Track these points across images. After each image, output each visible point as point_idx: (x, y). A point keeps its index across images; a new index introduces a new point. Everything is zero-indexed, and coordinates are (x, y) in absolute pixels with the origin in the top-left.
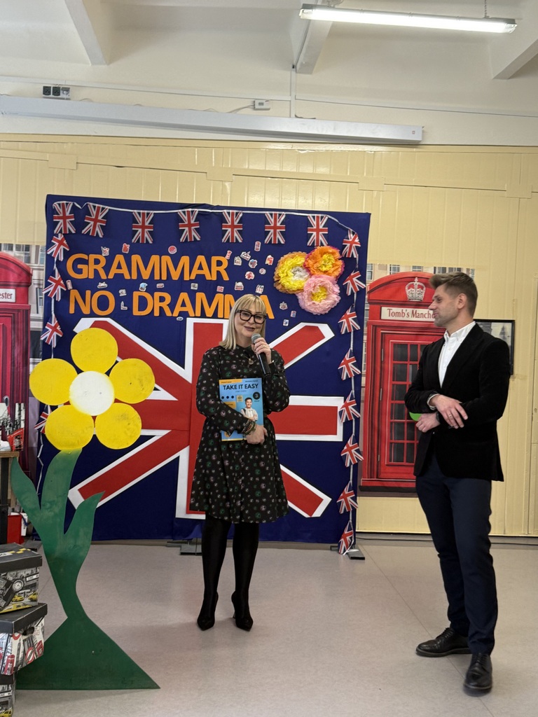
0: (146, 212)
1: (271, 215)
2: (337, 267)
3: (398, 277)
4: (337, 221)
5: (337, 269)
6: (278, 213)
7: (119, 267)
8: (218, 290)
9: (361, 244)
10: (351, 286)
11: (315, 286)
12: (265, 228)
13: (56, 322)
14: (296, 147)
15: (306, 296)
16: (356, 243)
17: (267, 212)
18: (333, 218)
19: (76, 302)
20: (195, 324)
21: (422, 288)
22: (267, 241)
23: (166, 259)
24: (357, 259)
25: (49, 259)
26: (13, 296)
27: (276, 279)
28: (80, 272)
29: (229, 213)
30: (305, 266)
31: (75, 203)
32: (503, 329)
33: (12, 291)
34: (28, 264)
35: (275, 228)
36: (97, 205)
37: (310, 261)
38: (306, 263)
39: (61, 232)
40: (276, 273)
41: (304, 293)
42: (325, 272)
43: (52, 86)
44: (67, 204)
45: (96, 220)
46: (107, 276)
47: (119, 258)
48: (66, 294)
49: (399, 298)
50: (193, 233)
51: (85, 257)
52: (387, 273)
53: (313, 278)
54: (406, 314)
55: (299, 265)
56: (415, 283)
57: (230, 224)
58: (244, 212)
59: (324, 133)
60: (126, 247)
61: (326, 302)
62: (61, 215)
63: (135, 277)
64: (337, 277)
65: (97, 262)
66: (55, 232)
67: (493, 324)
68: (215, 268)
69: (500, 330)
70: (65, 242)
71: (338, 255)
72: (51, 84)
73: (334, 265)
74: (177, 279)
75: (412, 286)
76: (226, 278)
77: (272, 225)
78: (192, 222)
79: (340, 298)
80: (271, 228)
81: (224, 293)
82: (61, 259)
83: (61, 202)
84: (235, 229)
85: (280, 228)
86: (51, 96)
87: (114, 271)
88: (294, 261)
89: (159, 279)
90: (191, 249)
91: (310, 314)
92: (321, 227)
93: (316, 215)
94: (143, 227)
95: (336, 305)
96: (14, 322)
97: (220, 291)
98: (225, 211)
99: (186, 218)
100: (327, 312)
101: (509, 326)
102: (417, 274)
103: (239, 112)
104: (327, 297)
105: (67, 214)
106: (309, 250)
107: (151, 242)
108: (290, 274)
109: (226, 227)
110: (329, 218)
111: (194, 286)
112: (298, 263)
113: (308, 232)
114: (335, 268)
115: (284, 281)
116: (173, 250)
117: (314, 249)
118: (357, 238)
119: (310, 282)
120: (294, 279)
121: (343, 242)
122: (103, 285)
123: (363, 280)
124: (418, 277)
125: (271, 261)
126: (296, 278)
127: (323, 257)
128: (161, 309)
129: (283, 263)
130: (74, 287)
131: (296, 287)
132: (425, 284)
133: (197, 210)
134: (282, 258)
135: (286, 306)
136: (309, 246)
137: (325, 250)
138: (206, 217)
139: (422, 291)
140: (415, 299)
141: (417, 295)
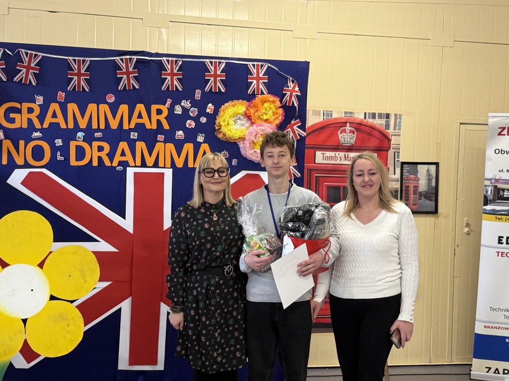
0: (82, 59)
1: (211, 62)
2: (278, 115)
3: (331, 122)
4: (277, 69)
5: (278, 117)
6: (218, 61)
7: (54, 115)
8: (158, 139)
9: (301, 93)
10: (291, 134)
11: (257, 134)
12: (205, 76)
15: (248, 145)
17: (207, 60)
18: (273, 67)
19: (9, 152)
20: (135, 173)
21: (353, 133)
22: (207, 89)
23: (104, 108)
24: (297, 108)
27: (217, 128)
28: (12, 121)
29: (168, 61)
30: (246, 114)
31: (6, 50)
32: (428, 171)
35: (215, 76)
36: (29, 52)
37: (251, 110)
38: (247, 112)
40: (217, 122)
41: (247, 143)
42: (266, 120)
45: (28, 68)
46: (42, 124)
47: (54, 107)
49: (332, 143)
50: (132, 81)
51: (18, 105)
52: (320, 119)
53: (254, 127)
54: (339, 157)
55: (240, 114)
56: (346, 128)
58: (183, 59)
60: (61, 95)
63: (71, 125)
64: (278, 125)
65: (30, 110)
67: (419, 166)
68: (154, 117)
69: (425, 172)
71: (278, 104)
73: (274, 113)
74: (115, 128)
75: (344, 131)
76: (166, 126)
77: (212, 73)
78: (131, 69)
80: (211, 76)
81: (165, 142)
84: (175, 77)
85: (220, 76)
87: (49, 120)
88: (235, 109)
89: (96, 128)
90: (130, 98)
91: (251, 162)
92: (261, 75)
93: (256, 63)
97: (161, 140)
98: (164, 58)
99: (124, 65)
101: (433, 168)
102: (348, 119)
106: (250, 98)
107: (87, 90)
108: (231, 122)
109: (166, 74)
110: (268, 66)
111: (134, 135)
112: (239, 112)
113: (249, 81)
114: (276, 116)
115: (225, 130)
116: (111, 99)
117: (255, 97)
118: (297, 86)
119: (251, 131)
120: (235, 128)
121: (283, 90)
122: (37, 134)
123: (303, 127)
124: (349, 123)
125: (212, 109)
126: (237, 127)
127: (264, 106)
128: (100, 158)
129: (224, 111)
130: (6, 138)
131: (237, 136)
132: (356, 129)
133: (135, 58)
134: (223, 106)
135: (228, 154)
136: (249, 94)
137: (265, 98)
138: (145, 64)
139: (353, 135)
140: (347, 144)
141: (349, 140)
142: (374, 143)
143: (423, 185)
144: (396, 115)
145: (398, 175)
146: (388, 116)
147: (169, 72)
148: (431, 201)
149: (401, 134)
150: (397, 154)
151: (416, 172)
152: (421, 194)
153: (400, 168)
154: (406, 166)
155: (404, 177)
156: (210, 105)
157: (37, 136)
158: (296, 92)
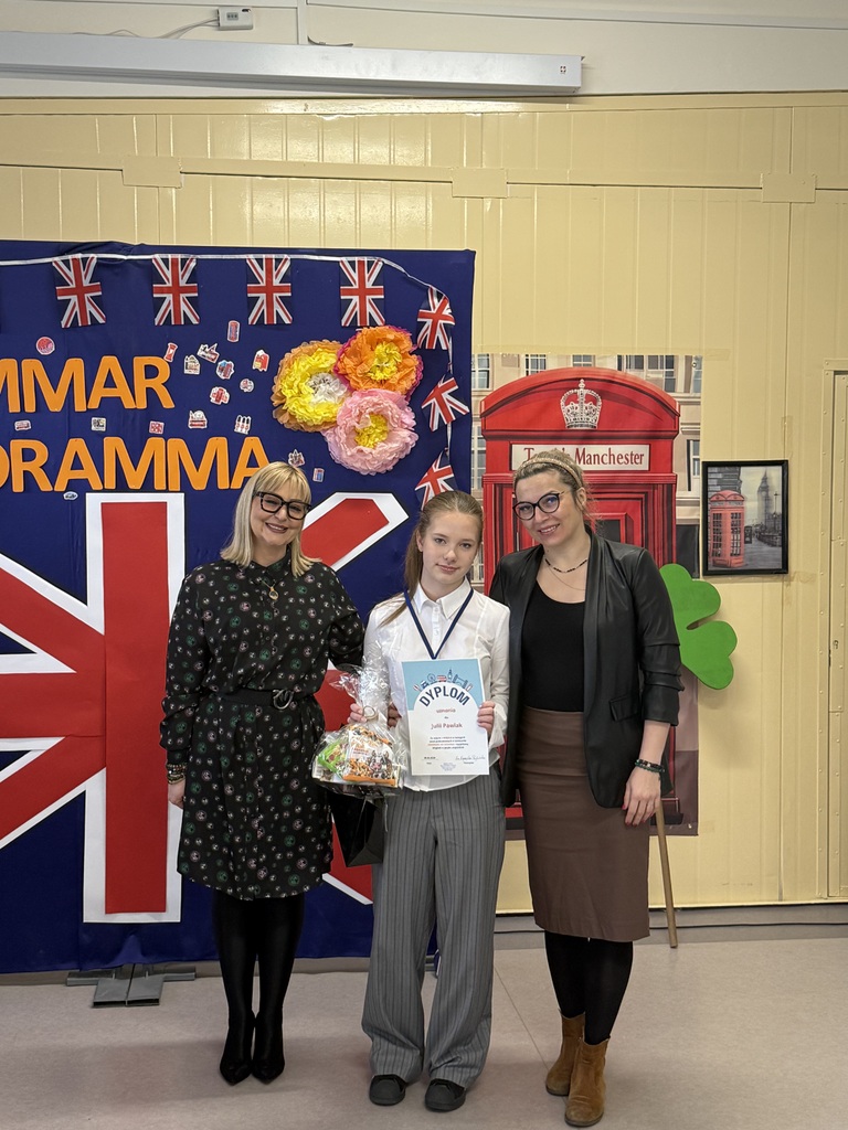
1: (260, 261)
2: (407, 371)
3: (544, 380)
4: (403, 270)
5: (408, 375)
6: (273, 256)
8: (151, 431)
9: (455, 321)
10: (438, 411)
11: (361, 414)
12: (247, 291)
14: (315, 107)
15: (344, 436)
17: (251, 256)
18: (394, 265)
20: (105, 506)
21: (595, 401)
22: (252, 318)
23: (33, 367)
24: (450, 352)
27: (276, 402)
29: (165, 261)
32: (765, 479)
35: (269, 290)
37: (347, 360)
38: (339, 365)
40: (275, 389)
41: (340, 431)
42: (382, 383)
49: (547, 424)
50: (89, 308)
52: (519, 373)
53: (356, 397)
55: (324, 370)
56: (579, 392)
58: (199, 257)
59: (372, 76)
61: (386, 447)
64: (408, 391)
67: (743, 469)
68: (142, 382)
69: (758, 483)
71: (407, 345)
73: (399, 367)
74: (58, 409)
75: (574, 398)
76: (167, 402)
77: (263, 284)
78: (86, 283)
79: (416, 437)
80: (260, 290)
81: (166, 436)
84: (182, 296)
85: (279, 289)
88: (313, 361)
89: (18, 410)
90: (87, 344)
91: (354, 474)
92: (369, 285)
93: (356, 259)
95: (408, 451)
97: (156, 432)
98: (157, 256)
99: (71, 274)
100: (390, 468)
101: (776, 472)
102: (583, 372)
103: (186, 35)
104: (389, 435)
106: (344, 335)
108: (306, 389)
109: (162, 291)
110: (384, 265)
111: (98, 424)
112: (322, 366)
113: (342, 297)
114: (402, 373)
115: (294, 406)
116: (47, 347)
117: (356, 333)
118: (448, 306)
119: (349, 407)
120: (314, 400)
121: (418, 315)
123: (463, 394)
124: (585, 379)
125: (265, 362)
126: (319, 398)
127: (376, 352)
128: (27, 475)
129: (289, 366)
131: (320, 418)
132: (601, 393)
133: (94, 257)
134: (287, 355)
135: (302, 458)
136: (345, 327)
137: (378, 334)
138: (117, 270)
139: (594, 407)
140: (582, 425)
141: (585, 416)
142: (641, 421)
143: (752, 513)
144: (688, 359)
145: (697, 492)
146: (670, 362)
147: (169, 284)
148: (774, 546)
149: (702, 400)
150: (693, 445)
151: (736, 485)
152: (749, 532)
153: (701, 476)
154: (716, 469)
155: (710, 496)
158: (446, 318)
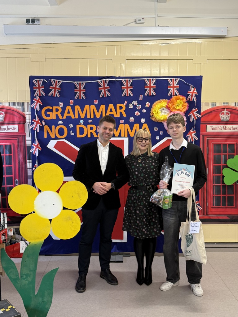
0: (81, 82)
1: (148, 80)
2: (185, 107)
3: (215, 109)
4: (184, 81)
6: (151, 79)
7: (69, 112)
8: (121, 122)
9: (198, 93)
10: (193, 117)
12: (144, 87)
13: (38, 142)
14: (159, 42)
16: (195, 93)
17: (146, 79)
18: (182, 80)
19: (48, 132)
21: (229, 114)
22: (146, 94)
23: (93, 107)
24: (196, 102)
25: (33, 110)
26: (17, 129)
27: (151, 115)
28: (48, 116)
29: (125, 80)
31: (44, 80)
33: (16, 126)
34: (23, 112)
35: (150, 87)
36: (56, 80)
37: (170, 104)
38: (168, 105)
39: (37, 95)
40: (151, 112)
42: (179, 110)
43: (30, 18)
44: (40, 80)
45: (55, 88)
46: (63, 117)
47: (69, 108)
48: (42, 128)
49: (216, 120)
50: (107, 92)
51: (51, 108)
52: (209, 107)
54: (220, 128)
55: (164, 107)
56: (224, 112)
57: (126, 86)
58: (133, 79)
59: (174, 34)
60: (72, 102)
62: (37, 86)
63: (77, 117)
64: (185, 112)
65: (57, 110)
66: (35, 95)
68: (119, 110)
70: (40, 101)
71: (185, 100)
72: (30, 17)
73: (183, 106)
74: (99, 117)
75: (223, 113)
76: (125, 115)
77: (149, 86)
78: (106, 86)
79: (187, 123)
80: (148, 87)
81: (124, 124)
82: (39, 110)
83: (37, 80)
84: (129, 89)
85: (153, 87)
86: (30, 23)
87: (66, 114)
88: (161, 104)
89: (89, 117)
90: (106, 101)
92: (175, 85)
93: (172, 79)
94: (80, 91)
96: (18, 142)
97: (122, 123)
98: (123, 79)
99: (102, 84)
102: (226, 107)
103: (128, 25)
105: (41, 86)
106: (169, 98)
107: (84, 98)
108: (159, 111)
109: (124, 88)
110: (179, 80)
113: (168, 88)
115: (156, 116)
117: (172, 97)
118: (196, 90)
120: (161, 114)
121: (188, 92)
122: (61, 122)
123: (199, 112)
125: (149, 105)
127: (177, 101)
128: (91, 133)
129: (155, 106)
130: (46, 124)
131: (163, 119)
132: (230, 112)
133: (108, 80)
134: (154, 103)
135: (157, 129)
136: (169, 96)
137: (178, 97)
138: (113, 83)
139: (228, 116)
140: (225, 120)
141: (226, 118)
156: (148, 103)
157: (61, 123)
